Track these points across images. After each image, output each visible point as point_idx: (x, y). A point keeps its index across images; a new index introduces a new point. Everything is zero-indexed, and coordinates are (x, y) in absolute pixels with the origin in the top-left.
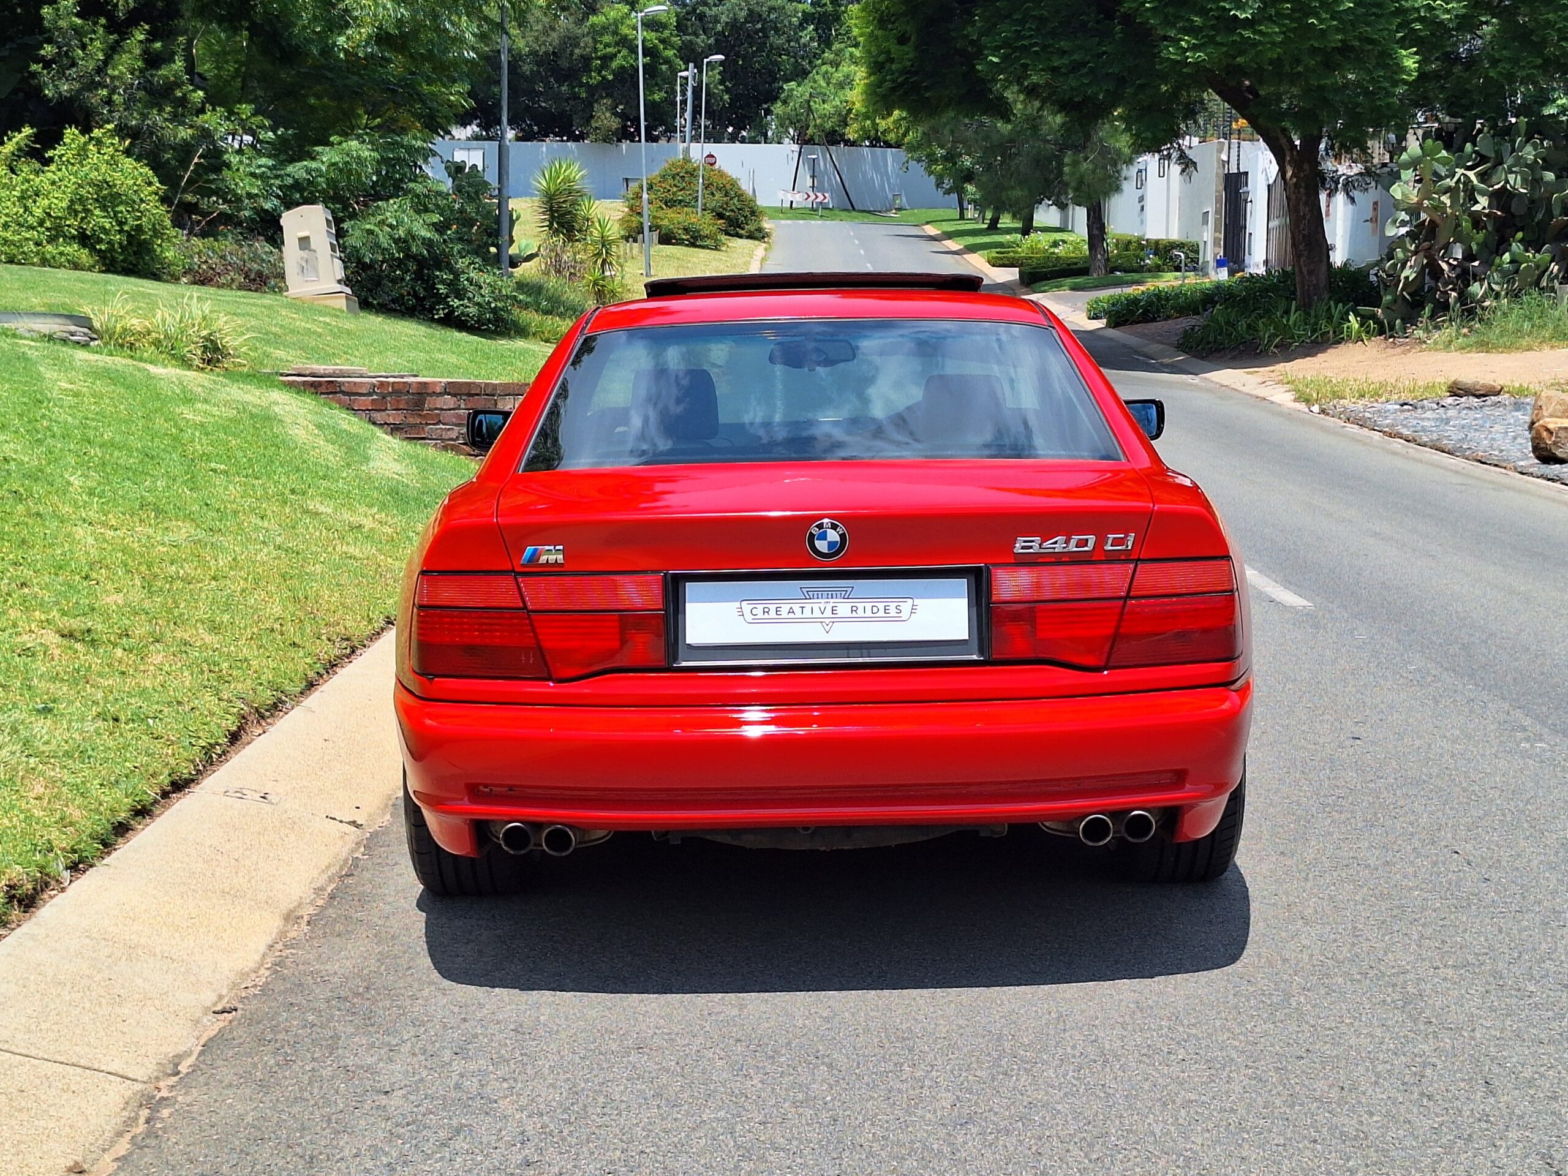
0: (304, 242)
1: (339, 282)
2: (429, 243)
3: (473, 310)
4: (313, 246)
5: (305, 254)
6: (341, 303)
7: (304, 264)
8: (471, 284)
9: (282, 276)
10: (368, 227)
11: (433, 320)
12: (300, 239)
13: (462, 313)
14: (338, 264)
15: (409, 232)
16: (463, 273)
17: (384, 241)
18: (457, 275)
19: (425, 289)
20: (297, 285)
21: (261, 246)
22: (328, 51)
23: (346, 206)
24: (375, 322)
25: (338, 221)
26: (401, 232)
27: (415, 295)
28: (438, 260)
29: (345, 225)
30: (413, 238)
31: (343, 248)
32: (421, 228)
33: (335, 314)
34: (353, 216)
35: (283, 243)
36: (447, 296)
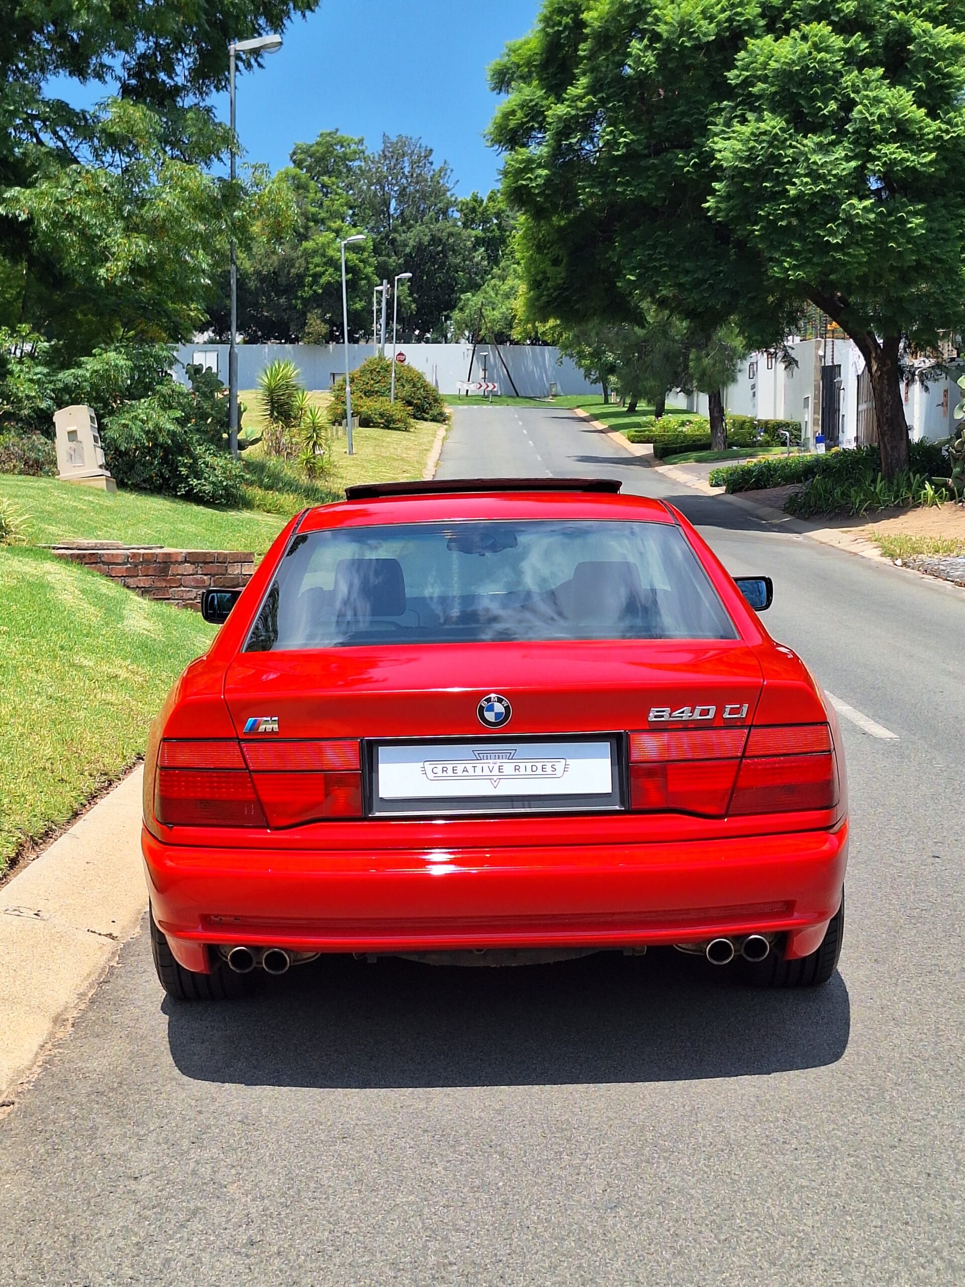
0: (72, 435)
1: (101, 467)
2: (172, 434)
3: (208, 488)
4: (79, 439)
5: (73, 445)
6: (102, 484)
7: (72, 453)
8: (207, 467)
9: (54, 463)
10: (123, 421)
11: (176, 496)
12: (69, 433)
13: (200, 491)
14: (100, 452)
15: (157, 425)
16: (201, 457)
17: (136, 432)
18: (195, 460)
19: (170, 471)
20: (67, 470)
21: (38, 439)
22: (92, 280)
23: (106, 405)
24: (130, 499)
25: (99, 417)
26: (150, 426)
27: (162, 476)
28: (180, 447)
29: (105, 421)
30: (160, 430)
31: (103, 439)
32: (167, 422)
33: (97, 493)
34: (112, 413)
35: (55, 435)
36: (187, 477)
